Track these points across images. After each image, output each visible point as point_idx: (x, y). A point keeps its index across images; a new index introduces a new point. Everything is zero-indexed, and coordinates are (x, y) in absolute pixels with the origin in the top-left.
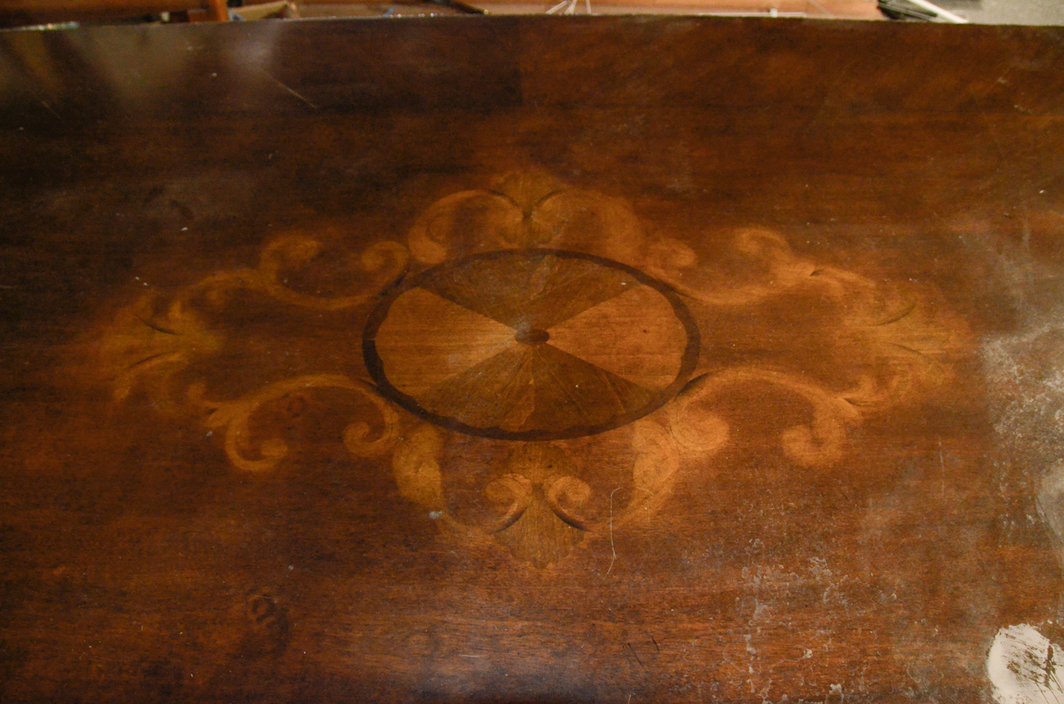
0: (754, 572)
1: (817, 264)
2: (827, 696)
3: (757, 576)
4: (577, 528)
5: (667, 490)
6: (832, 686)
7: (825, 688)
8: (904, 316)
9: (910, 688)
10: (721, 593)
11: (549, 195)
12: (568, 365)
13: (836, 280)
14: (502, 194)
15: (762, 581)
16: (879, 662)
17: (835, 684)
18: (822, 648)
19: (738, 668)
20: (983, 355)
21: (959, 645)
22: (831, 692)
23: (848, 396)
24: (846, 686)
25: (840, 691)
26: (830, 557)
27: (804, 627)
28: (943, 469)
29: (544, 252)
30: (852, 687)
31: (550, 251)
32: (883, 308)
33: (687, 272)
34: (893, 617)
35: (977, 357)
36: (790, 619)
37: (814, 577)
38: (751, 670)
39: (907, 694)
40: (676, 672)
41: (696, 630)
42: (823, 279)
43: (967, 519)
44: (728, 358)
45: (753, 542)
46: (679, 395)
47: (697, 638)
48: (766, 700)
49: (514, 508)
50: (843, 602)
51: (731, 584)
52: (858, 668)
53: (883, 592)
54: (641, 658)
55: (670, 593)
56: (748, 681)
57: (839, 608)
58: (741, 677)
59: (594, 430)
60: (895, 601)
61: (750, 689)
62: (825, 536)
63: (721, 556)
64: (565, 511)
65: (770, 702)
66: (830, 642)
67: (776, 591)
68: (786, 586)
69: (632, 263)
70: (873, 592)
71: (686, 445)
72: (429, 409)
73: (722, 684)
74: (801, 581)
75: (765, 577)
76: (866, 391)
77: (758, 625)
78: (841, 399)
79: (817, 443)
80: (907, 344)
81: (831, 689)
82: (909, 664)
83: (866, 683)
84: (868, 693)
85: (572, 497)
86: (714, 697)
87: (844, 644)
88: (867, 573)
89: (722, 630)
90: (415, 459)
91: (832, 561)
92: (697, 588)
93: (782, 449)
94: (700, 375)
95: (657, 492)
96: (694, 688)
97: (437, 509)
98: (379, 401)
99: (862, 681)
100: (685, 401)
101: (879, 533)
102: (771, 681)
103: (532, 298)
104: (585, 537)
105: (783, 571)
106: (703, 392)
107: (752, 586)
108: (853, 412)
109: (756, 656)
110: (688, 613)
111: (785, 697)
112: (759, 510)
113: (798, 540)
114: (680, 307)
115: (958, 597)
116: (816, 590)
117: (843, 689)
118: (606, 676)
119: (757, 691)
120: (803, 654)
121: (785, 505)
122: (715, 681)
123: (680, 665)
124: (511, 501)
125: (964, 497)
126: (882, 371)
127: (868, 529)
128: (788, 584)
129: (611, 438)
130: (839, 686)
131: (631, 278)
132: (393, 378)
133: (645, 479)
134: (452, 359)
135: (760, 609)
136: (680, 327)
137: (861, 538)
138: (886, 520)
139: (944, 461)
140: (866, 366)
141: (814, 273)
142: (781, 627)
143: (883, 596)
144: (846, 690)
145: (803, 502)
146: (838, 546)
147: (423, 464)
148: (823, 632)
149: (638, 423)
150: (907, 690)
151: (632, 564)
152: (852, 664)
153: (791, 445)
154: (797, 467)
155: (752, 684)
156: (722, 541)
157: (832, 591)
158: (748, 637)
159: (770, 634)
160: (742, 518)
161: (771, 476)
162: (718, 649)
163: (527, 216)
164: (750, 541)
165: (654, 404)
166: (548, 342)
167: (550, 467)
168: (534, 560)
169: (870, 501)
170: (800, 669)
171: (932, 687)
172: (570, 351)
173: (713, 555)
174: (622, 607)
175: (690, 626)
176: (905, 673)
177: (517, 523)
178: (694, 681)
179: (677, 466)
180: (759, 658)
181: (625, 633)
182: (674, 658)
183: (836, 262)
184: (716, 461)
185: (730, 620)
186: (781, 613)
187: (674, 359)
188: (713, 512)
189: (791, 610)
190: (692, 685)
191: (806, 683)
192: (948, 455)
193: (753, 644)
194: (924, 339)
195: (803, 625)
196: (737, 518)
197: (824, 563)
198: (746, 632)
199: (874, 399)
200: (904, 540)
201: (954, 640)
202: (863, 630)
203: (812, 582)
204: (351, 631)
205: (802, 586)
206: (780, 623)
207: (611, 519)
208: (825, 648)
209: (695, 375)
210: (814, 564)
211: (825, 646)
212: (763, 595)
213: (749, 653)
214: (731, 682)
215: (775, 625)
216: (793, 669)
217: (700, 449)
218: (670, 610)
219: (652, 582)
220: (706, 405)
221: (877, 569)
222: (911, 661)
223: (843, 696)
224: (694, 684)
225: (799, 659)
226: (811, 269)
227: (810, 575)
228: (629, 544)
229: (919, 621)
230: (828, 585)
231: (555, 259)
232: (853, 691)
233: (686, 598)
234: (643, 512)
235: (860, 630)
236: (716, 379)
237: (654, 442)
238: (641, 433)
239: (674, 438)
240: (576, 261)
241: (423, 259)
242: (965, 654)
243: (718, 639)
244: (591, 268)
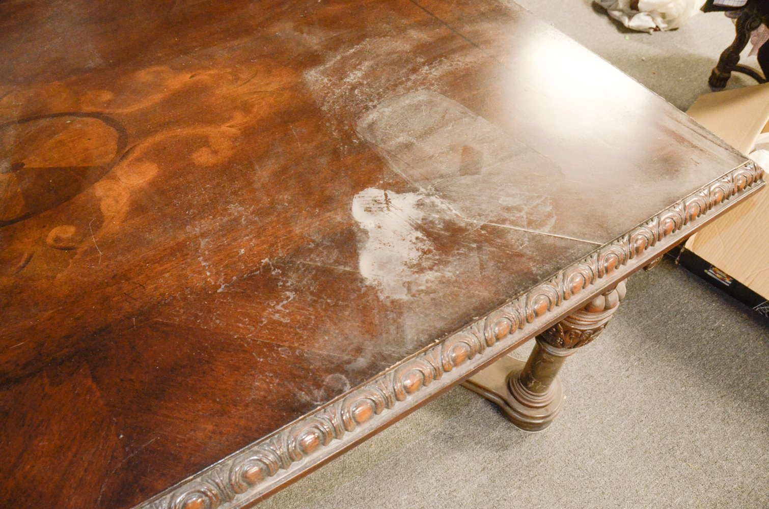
0: (194, 226)
1: (191, 72)
2: (261, 267)
3: (197, 227)
4: (71, 249)
5: (126, 209)
6: (262, 261)
7: (258, 263)
8: (252, 78)
9: (311, 243)
10: (177, 244)
11: (5, 95)
12: (41, 173)
13: (204, 77)
15: (201, 229)
16: (287, 239)
17: (264, 259)
18: (250, 245)
19: (200, 276)
20: (305, 80)
21: (333, 212)
22: (262, 264)
23: (228, 124)
24: (271, 257)
25: (268, 261)
26: (240, 202)
27: (235, 240)
28: (297, 137)
29: (9, 124)
30: (275, 257)
31: (13, 122)
32: (238, 78)
33: (109, 103)
34: (289, 215)
35: (301, 82)
36: (225, 239)
37: (233, 214)
38: (208, 274)
39: (310, 246)
40: (160, 294)
41: (166, 269)
42: (198, 78)
43: (318, 154)
44: (146, 133)
45: (189, 212)
46: (120, 161)
47: (168, 272)
48: (223, 284)
49: (26, 256)
50: (255, 219)
51: (181, 237)
52: (275, 246)
53: (279, 205)
54: (135, 297)
55: (143, 257)
56: (208, 280)
57: (253, 223)
58: (203, 279)
59: (68, 198)
60: (288, 207)
61: (211, 283)
62: (235, 193)
63: (170, 227)
64: (61, 244)
65: (226, 284)
66: (254, 241)
67: (211, 230)
68: (217, 225)
69: (72, 110)
70: (272, 208)
71: (131, 183)
73: (192, 288)
74: (225, 219)
75: (202, 226)
76: (239, 118)
77: (205, 250)
78: (224, 128)
79: (215, 152)
80: (259, 90)
81: (262, 263)
82: (306, 232)
83: (283, 252)
84: (286, 255)
85: (63, 236)
86: (189, 296)
87: (263, 238)
88: (266, 200)
89: (183, 262)
91: (242, 203)
92: (160, 248)
93: (194, 163)
94: (131, 147)
95: (119, 212)
96: (174, 298)
99: (280, 251)
100: (125, 163)
101: (267, 179)
102: (223, 274)
103: (7, 150)
104: (78, 252)
105: (212, 219)
106: (136, 154)
107: (195, 233)
108: (233, 130)
109: (209, 266)
110: (158, 262)
111: (235, 278)
112: (188, 196)
113: (217, 201)
114: (108, 120)
115: (325, 190)
116: (236, 220)
117: (270, 260)
118: (114, 316)
119: (215, 283)
120: (239, 253)
121: (204, 188)
122: (187, 288)
123: (162, 290)
124: (22, 255)
125: (314, 145)
126: (246, 108)
127: (259, 180)
128: (218, 224)
129: (81, 198)
130: (267, 259)
131: (72, 118)
133: (109, 209)
135: (203, 243)
136: (112, 129)
137: (257, 185)
138: (269, 172)
139: (296, 133)
140: (235, 108)
141: (192, 77)
142: (221, 245)
143: (279, 207)
144: (272, 259)
145: (215, 183)
146: (243, 194)
148: (247, 238)
149: (97, 184)
150: (310, 244)
151: (114, 252)
152: (272, 245)
153: (199, 159)
154: (206, 167)
155: (211, 280)
156: (169, 219)
157: (247, 216)
158: (201, 258)
159: (214, 252)
160: (178, 204)
161: (190, 178)
162: (184, 272)
164: (187, 213)
165: (105, 172)
166: (24, 167)
167: (44, 227)
168: (47, 277)
169: (257, 167)
170: (239, 260)
171: (324, 237)
172: (42, 166)
173: (166, 228)
174: (114, 277)
175: (162, 268)
176: (305, 237)
177: (29, 263)
178: (174, 294)
179: (128, 195)
180: (211, 266)
181: (120, 289)
182: (157, 288)
183: (205, 68)
184: (152, 183)
185: (187, 254)
186: (218, 238)
187: (113, 145)
188: (159, 208)
189: (223, 236)
190: (172, 297)
191: (246, 266)
192: (298, 130)
193: (205, 260)
194: (267, 84)
195: (234, 239)
196: (175, 205)
197: (237, 205)
198: (199, 257)
199: (245, 120)
200: (283, 177)
201: (330, 211)
202: (272, 227)
203: (233, 217)
205: (227, 222)
206: (219, 244)
207: (93, 236)
208: (252, 245)
209: (127, 149)
210: (231, 208)
211: (251, 243)
212: (203, 235)
213: (204, 266)
214: (197, 285)
215: (216, 246)
216: (234, 263)
217: (141, 181)
218: (146, 266)
219: (129, 257)
220: (139, 160)
221: (271, 196)
222: (307, 230)
223: (271, 263)
224: (174, 295)
225: (237, 257)
226: (189, 75)
227: (230, 215)
228: (108, 245)
229: (305, 210)
230: (243, 215)
231: (18, 125)
232: (276, 258)
233: (154, 256)
234: (113, 226)
235: (270, 228)
236: (142, 145)
237: (110, 189)
238: (100, 189)
239: (122, 182)
240: (33, 121)
242: (338, 215)
243: (182, 267)
244: (44, 122)
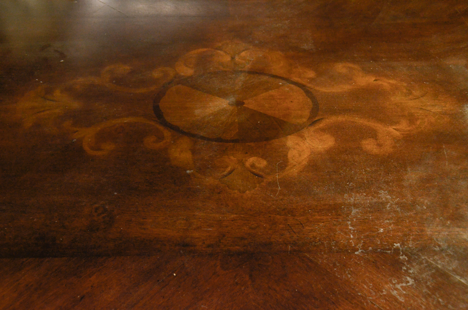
0: (350, 196)
1: (376, 77)
2: (393, 249)
3: (352, 198)
4: (261, 177)
5: (305, 163)
6: (395, 244)
7: (391, 245)
8: (422, 97)
9: (437, 246)
10: (334, 204)
11: (243, 51)
12: (254, 114)
13: (386, 83)
14: (221, 50)
15: (355, 200)
16: (419, 235)
17: (397, 243)
18: (388, 228)
19: (345, 235)
20: (465, 112)
21: (461, 229)
22: (394, 247)
23: (395, 127)
24: (403, 244)
25: (399, 247)
26: (389, 191)
27: (378, 219)
28: (446, 157)
29: (241, 72)
30: (406, 245)
31: (244, 72)
32: (410, 93)
33: (312, 80)
34: (425, 217)
35: (461, 113)
36: (370, 215)
37: (382, 199)
38: (352, 236)
39: (435, 249)
40: (313, 237)
41: (322, 219)
42: (380, 82)
43: (461, 177)
44: (333, 112)
45: (349, 184)
46: (309, 126)
47: (323, 222)
48: (361, 249)
49: (229, 169)
50: (398, 209)
51: (339, 200)
52: (408, 237)
53: (418, 206)
54: (295, 230)
55: (308, 204)
56: (351, 241)
57: (395, 212)
58: (347, 239)
59: (267, 139)
60: (426, 210)
61: (352, 245)
62: (387, 183)
63: (333, 189)
64: (254, 170)
65: (363, 250)
66: (392, 226)
67: (362, 204)
68: (367, 202)
69: (285, 76)
70: (413, 206)
71: (313, 145)
72: (186, 131)
73: (337, 242)
74: (375, 200)
75: (356, 198)
76: (404, 126)
77: (354, 218)
78: (391, 129)
79: (380, 145)
80: (424, 108)
81: (394, 245)
82: (435, 236)
83: (413, 244)
84: (414, 248)
85: (257, 165)
86: (333, 247)
87: (400, 227)
88: (410, 198)
89: (336, 220)
90: (179, 150)
91: (391, 192)
92: (322, 202)
93: (362, 147)
94: (319, 118)
95: (300, 163)
96: (323, 244)
97: (190, 170)
98: (161, 128)
99: (411, 242)
100: (312, 129)
101: (415, 182)
102: (362, 241)
103: (236, 89)
104: (265, 181)
105: (365, 196)
106: (321, 125)
107: (350, 202)
108: (398, 133)
109: (354, 231)
110: (318, 212)
111: (370, 248)
112: (351, 171)
113: (372, 184)
114: (308, 92)
115: (459, 209)
116: (383, 204)
117: (401, 246)
118: (277, 238)
119: (355, 246)
120: (378, 231)
121: (364, 170)
122: (333, 241)
123: (315, 234)
124: (227, 167)
125: (459, 168)
126: (412, 119)
127: (408, 180)
128: (368, 201)
129: (276, 142)
130: (399, 244)
131: (284, 82)
132: (168, 119)
133: (294, 158)
134: (197, 112)
135: (354, 211)
136: (309, 100)
137: (405, 184)
138: (418, 176)
139: (447, 153)
140: (403, 116)
141: (375, 80)
142: (366, 219)
143: (419, 207)
144: (402, 246)
145: (374, 169)
146: (393, 186)
147: (183, 152)
148: (388, 221)
149: (289, 137)
150: (435, 247)
151: (289, 192)
152: (405, 235)
153: (366, 146)
154: (370, 155)
155: (353, 242)
156: (333, 183)
157: (391, 204)
158: (349, 223)
159: (360, 222)
160: (343, 174)
161: (356, 158)
162: (334, 227)
163: (233, 58)
164: (348, 183)
165: (297, 130)
166: (244, 106)
167: (247, 153)
168: (239, 190)
169: (409, 169)
170: (377, 236)
171: (449, 246)
172: (255, 109)
173: (329, 189)
174: (284, 209)
175: (319, 217)
176: (434, 239)
177: (230, 175)
178: (323, 241)
179: (309, 154)
180: (355, 232)
181: (286, 220)
182: (312, 231)
183: (387, 76)
184: (329, 151)
185: (340, 215)
186: (366, 213)
187: (307, 113)
188: (328, 172)
189: (370, 212)
190: (321, 242)
191: (381, 243)
192: (449, 151)
193: (352, 226)
194: (433, 106)
195: (377, 218)
196: (340, 174)
197: (387, 193)
198: (348, 221)
199: (409, 129)
200: (428, 185)
201: (459, 227)
202: (409, 221)
203: (381, 201)
204: (146, 219)
205: (376, 203)
206: (365, 217)
207: (277, 174)
208: (390, 228)
209: (316, 119)
210: (381, 194)
211: (390, 227)
212: (355, 205)
213: (350, 229)
214: (342, 241)
215: (363, 218)
216: (373, 237)
217: (320, 147)
218: (308, 211)
219: (298, 199)
220: (323, 130)
221: (414, 196)
222: (436, 235)
223: (401, 249)
224: (322, 242)
225: (376, 233)
226: (374, 79)
227: (379, 198)
228: (287, 184)
229: (439, 218)
230: (389, 202)
231: (247, 74)
232: (406, 247)
233: (317, 206)
234: (293, 171)
235: (407, 221)
236: (327, 120)
237: (297, 144)
238: (291, 141)
239: (307, 142)
240: (258, 75)
241: (183, 74)
242: (465, 233)
243: (334, 223)
244: (264, 78)
